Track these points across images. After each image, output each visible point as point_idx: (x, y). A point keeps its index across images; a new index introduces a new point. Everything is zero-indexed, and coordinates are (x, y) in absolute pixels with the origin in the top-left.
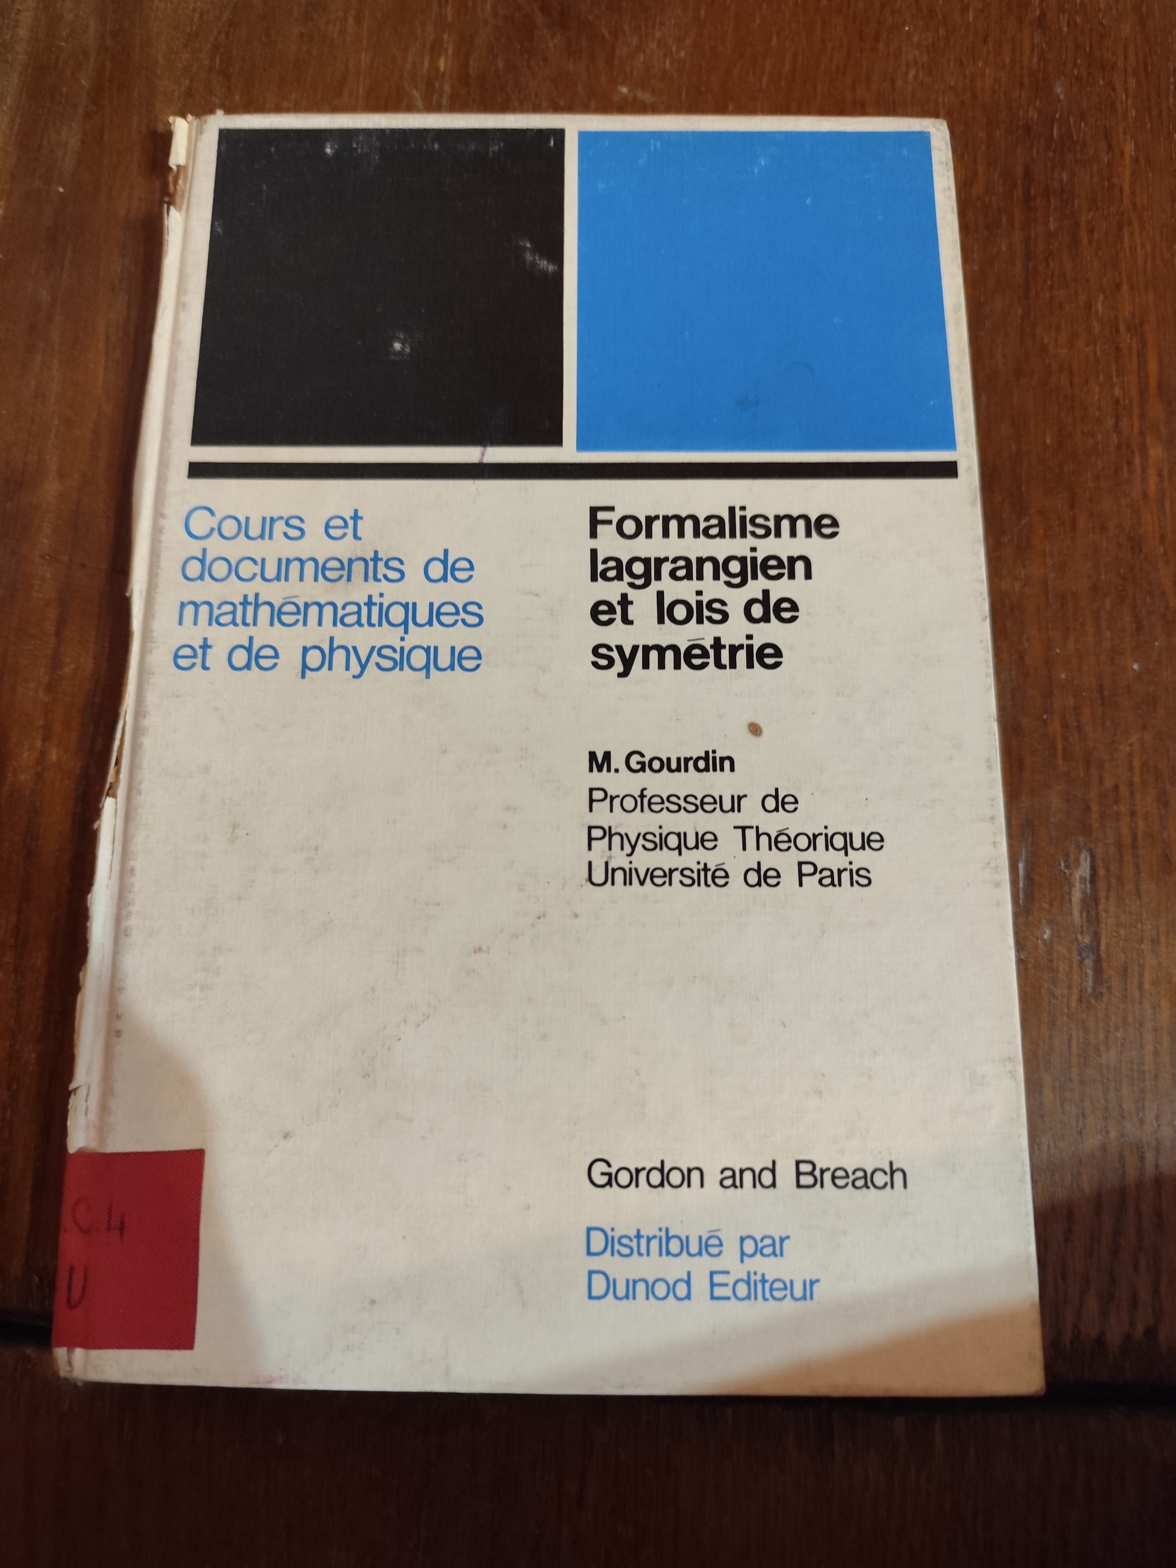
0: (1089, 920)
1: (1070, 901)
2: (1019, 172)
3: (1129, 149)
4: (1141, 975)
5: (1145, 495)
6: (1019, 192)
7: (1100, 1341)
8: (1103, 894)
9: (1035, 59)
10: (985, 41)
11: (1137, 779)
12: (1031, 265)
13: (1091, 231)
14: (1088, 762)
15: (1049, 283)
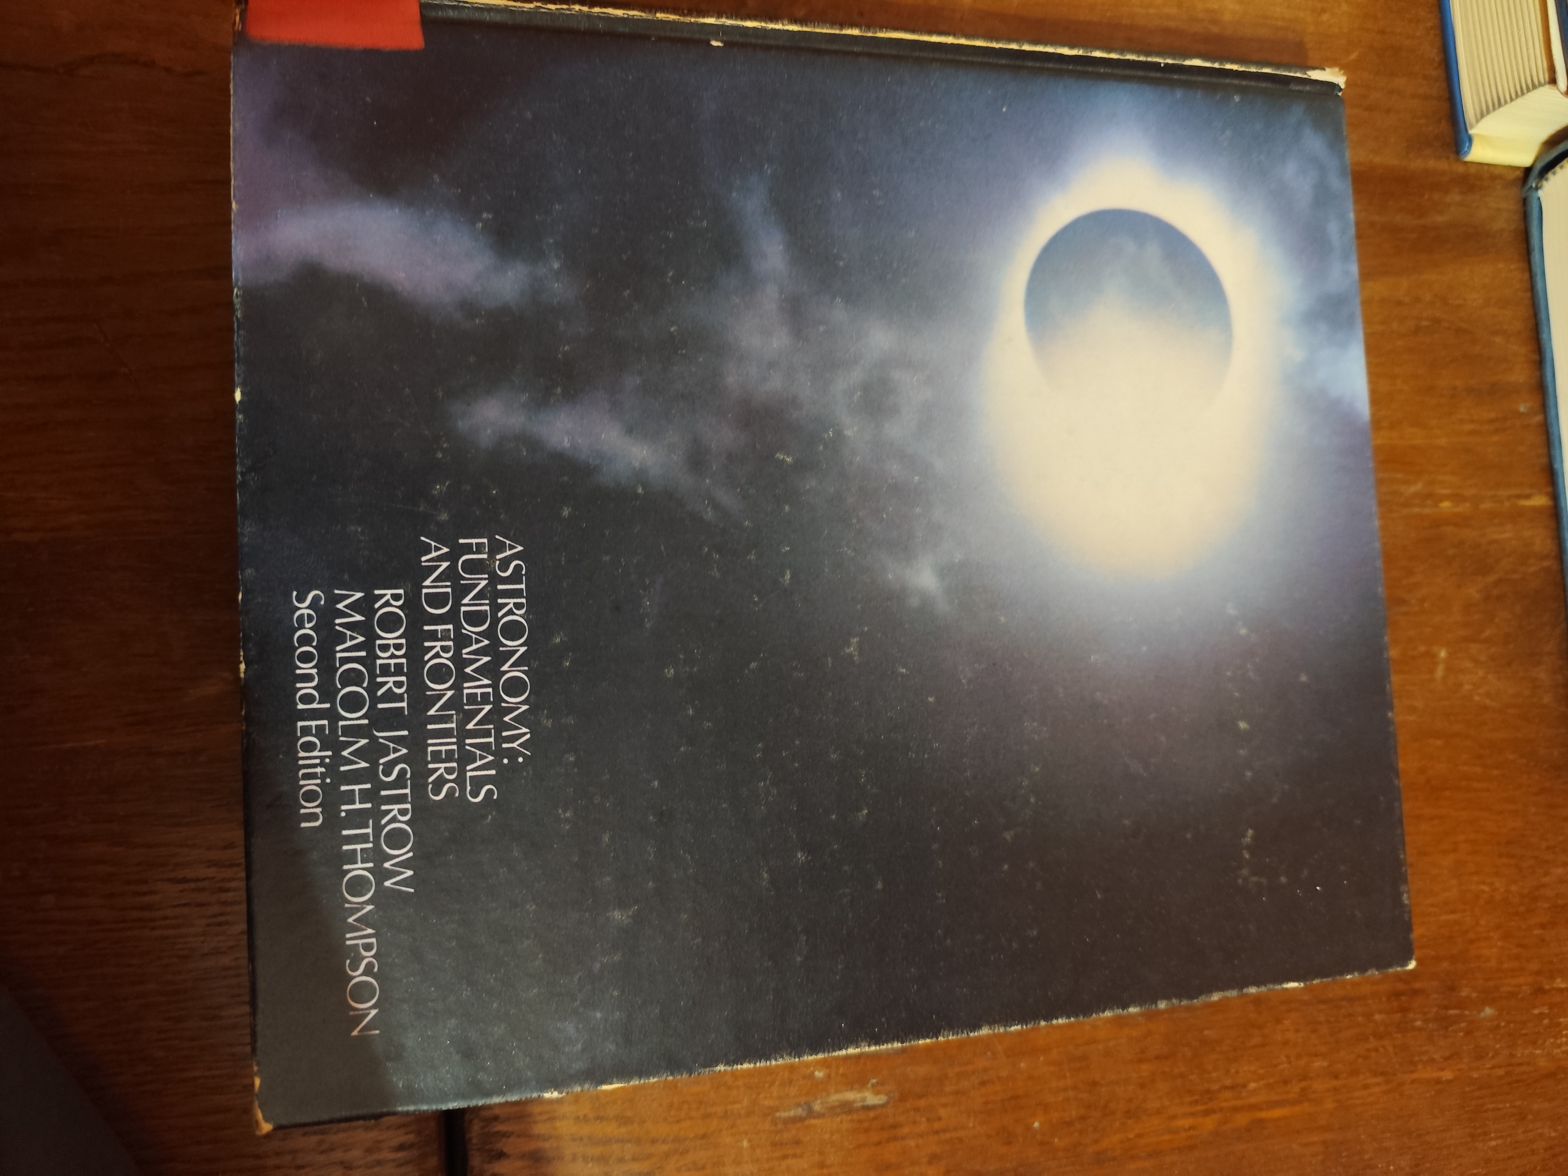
0: (832, 1108)
1: (847, 1090)
2: (1417, 985)
3: (1447, 1075)
4: (795, 1156)
5: (1174, 1117)
6: (1400, 986)
7: (501, 1155)
8: (855, 1117)
9: (1509, 989)
10: (1519, 945)
11: (947, 1136)
12: (1344, 1003)
13: (1376, 1050)
14: (957, 1093)
15: (1332, 1019)
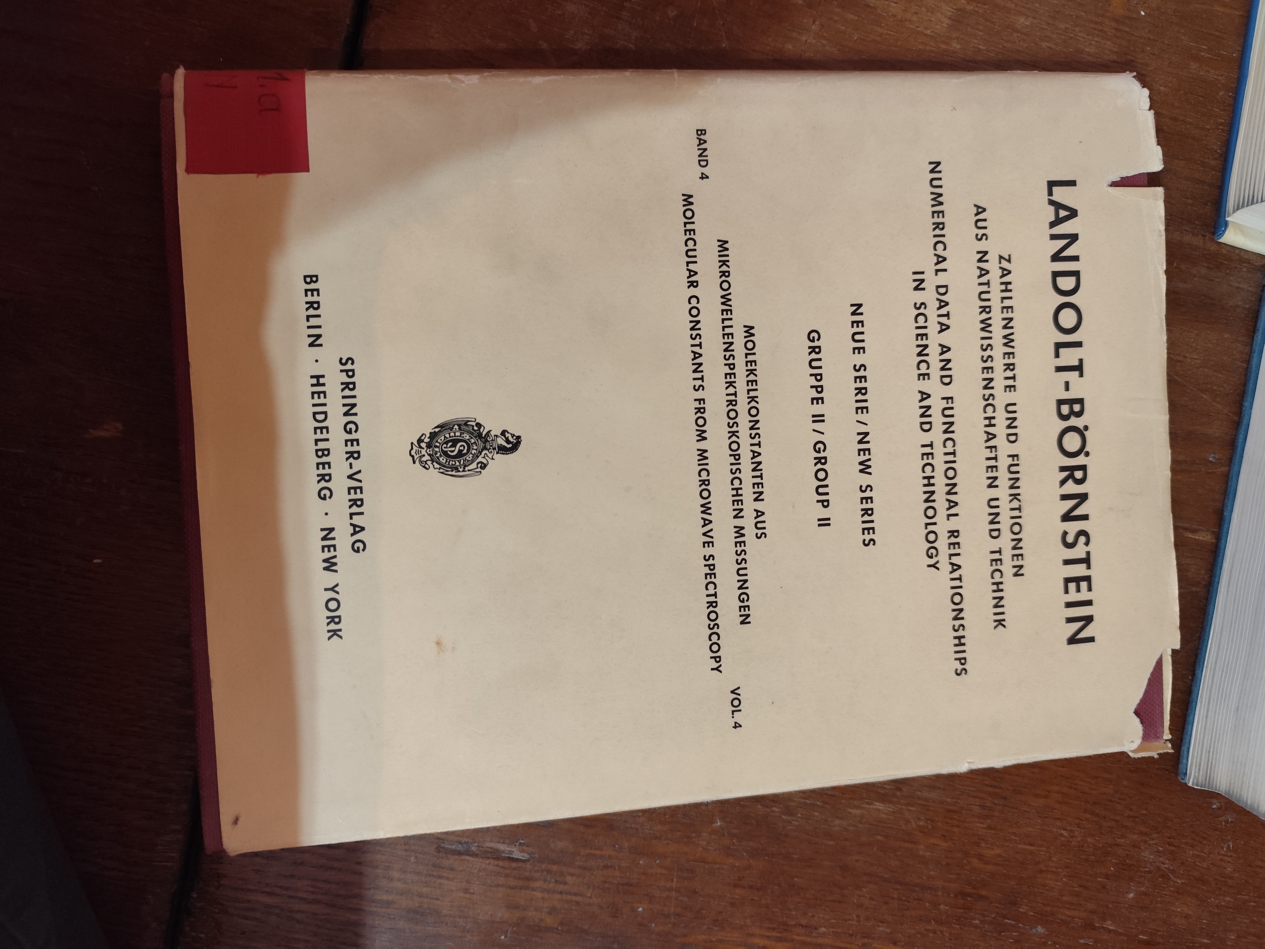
0: (486, 852)
4: (448, 879)
8: (501, 863)
9: (1063, 917)
10: (1081, 886)
11: (569, 897)
14: (584, 868)
15: (903, 898)
